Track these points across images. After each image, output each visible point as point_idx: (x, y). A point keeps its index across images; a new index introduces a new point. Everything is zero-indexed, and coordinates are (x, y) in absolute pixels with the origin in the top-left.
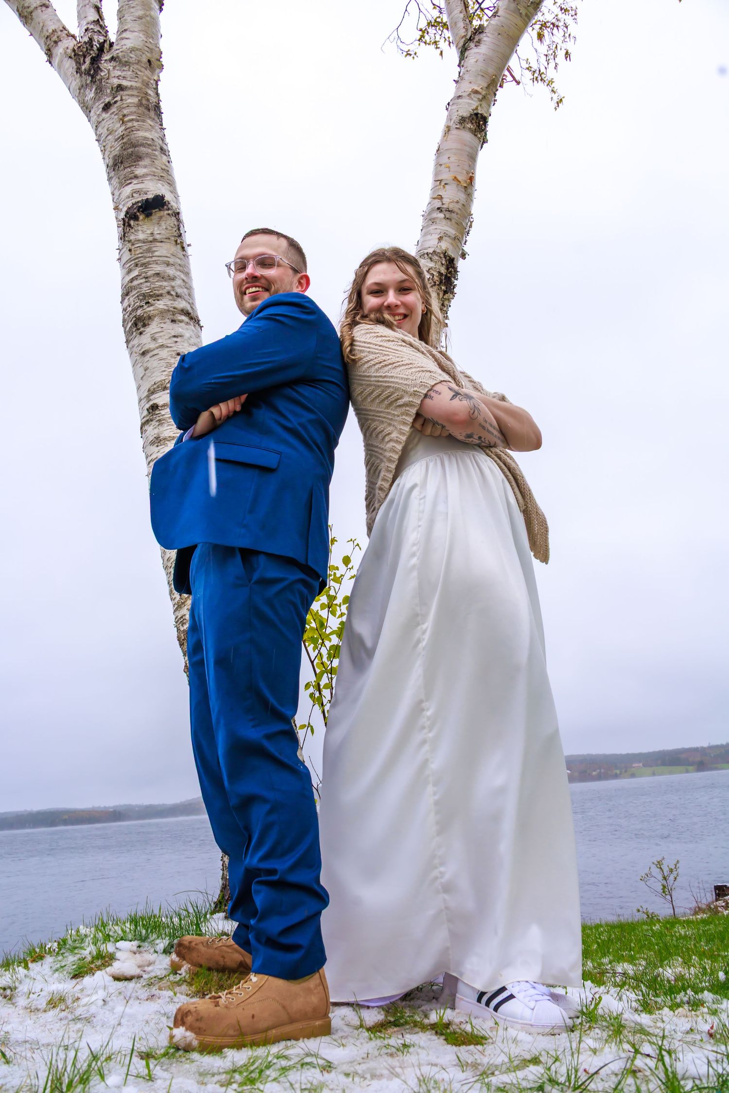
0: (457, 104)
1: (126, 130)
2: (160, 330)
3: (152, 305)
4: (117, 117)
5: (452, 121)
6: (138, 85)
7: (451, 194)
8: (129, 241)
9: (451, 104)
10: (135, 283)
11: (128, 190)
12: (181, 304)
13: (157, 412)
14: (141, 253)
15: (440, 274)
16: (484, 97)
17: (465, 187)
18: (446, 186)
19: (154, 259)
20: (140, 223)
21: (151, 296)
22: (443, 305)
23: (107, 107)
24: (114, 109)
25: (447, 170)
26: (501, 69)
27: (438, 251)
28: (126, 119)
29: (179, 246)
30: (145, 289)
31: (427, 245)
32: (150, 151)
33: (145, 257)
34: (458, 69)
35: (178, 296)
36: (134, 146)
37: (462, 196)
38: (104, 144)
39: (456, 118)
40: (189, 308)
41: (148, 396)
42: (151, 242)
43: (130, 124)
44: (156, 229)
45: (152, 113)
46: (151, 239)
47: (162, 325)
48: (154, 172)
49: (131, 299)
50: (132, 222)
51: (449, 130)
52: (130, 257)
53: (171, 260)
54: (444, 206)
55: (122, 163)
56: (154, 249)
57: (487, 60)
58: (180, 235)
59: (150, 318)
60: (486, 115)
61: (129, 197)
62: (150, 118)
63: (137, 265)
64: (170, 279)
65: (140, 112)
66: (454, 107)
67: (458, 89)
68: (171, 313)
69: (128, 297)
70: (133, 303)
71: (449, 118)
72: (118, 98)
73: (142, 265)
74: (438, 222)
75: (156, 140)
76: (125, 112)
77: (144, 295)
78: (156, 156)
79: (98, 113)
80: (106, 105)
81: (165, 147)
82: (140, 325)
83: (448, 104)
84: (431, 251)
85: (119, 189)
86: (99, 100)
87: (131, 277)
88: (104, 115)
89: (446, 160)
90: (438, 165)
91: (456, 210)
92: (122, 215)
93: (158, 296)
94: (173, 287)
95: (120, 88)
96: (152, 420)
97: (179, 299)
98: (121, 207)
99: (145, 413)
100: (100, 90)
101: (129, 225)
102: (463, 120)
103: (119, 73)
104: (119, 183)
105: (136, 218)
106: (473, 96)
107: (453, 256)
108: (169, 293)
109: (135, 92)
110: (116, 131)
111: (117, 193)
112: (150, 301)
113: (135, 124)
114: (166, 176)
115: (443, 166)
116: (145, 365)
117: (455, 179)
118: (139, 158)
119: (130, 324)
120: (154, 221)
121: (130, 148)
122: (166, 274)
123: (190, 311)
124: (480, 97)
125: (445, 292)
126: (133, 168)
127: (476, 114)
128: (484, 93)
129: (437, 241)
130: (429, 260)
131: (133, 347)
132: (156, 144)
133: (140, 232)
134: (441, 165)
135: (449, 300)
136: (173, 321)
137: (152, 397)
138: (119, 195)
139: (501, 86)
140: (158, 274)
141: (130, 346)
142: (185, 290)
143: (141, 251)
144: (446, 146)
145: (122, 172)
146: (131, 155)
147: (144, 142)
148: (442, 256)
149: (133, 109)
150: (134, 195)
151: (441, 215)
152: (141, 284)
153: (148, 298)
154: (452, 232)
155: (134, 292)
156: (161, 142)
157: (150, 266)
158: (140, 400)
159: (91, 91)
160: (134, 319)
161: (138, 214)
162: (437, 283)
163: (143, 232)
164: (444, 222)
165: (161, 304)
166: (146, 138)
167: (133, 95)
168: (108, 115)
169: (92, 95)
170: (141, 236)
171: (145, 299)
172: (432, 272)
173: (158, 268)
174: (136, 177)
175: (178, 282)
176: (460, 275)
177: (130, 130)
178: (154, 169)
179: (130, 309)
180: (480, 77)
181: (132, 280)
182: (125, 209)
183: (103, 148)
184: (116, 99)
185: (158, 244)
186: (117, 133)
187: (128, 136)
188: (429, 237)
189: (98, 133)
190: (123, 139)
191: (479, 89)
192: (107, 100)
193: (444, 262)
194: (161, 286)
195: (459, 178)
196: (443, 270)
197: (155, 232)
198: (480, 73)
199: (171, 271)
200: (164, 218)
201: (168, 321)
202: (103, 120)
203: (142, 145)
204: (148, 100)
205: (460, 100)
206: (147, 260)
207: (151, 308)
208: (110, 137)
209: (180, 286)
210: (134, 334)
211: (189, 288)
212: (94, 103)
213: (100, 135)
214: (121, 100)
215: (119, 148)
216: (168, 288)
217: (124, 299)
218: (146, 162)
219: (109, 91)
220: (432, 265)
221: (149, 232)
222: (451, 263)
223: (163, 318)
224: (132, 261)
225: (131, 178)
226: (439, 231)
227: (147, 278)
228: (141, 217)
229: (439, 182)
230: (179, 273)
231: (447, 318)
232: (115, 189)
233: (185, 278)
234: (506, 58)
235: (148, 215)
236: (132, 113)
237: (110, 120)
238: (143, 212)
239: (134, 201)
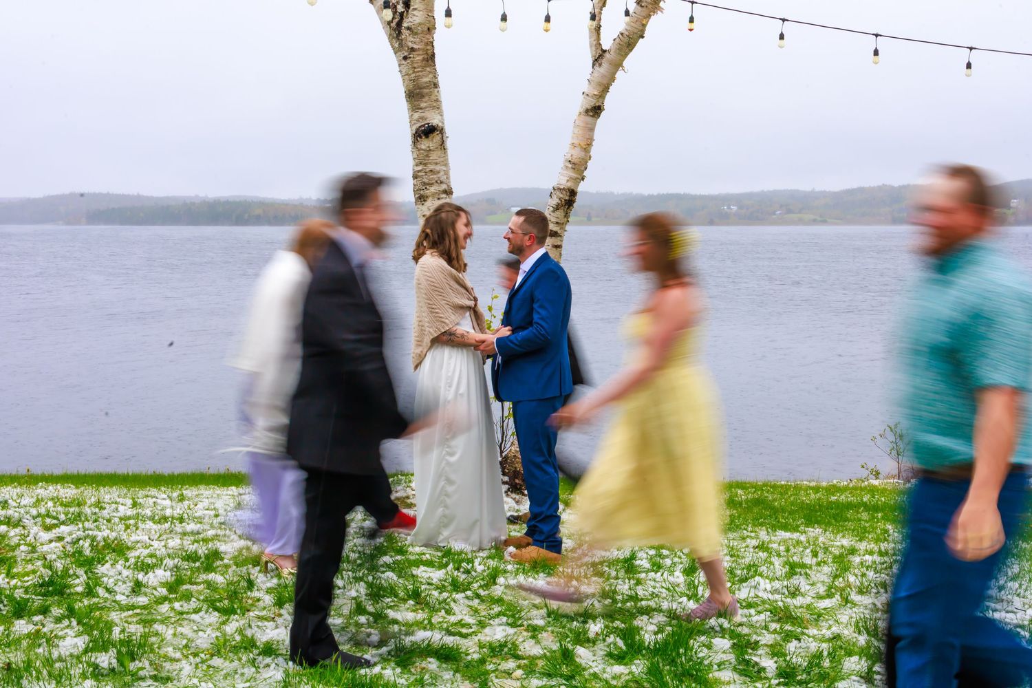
0: (586, 99)
1: (415, 77)
2: (431, 204)
3: (428, 189)
4: (411, 66)
6: (424, 45)
7: (577, 152)
8: (417, 147)
10: (420, 174)
11: (417, 115)
12: (444, 187)
14: (423, 157)
15: (567, 200)
16: (601, 96)
17: (585, 150)
18: (575, 147)
19: (429, 161)
20: (423, 140)
22: (568, 213)
23: (405, 58)
24: (409, 61)
25: (577, 138)
27: (567, 187)
29: (443, 151)
30: (424, 179)
31: (560, 183)
32: (428, 89)
33: (425, 160)
35: (442, 182)
36: (420, 87)
37: (584, 155)
39: (584, 108)
40: (447, 187)
42: (428, 151)
43: (418, 74)
44: (431, 143)
45: (430, 61)
46: (428, 149)
47: (433, 202)
49: (418, 181)
50: (418, 138)
51: (580, 114)
52: (417, 156)
53: (439, 160)
54: (573, 160)
55: (413, 95)
56: (430, 155)
57: (603, 76)
59: (427, 197)
60: (601, 105)
61: (418, 120)
62: (429, 65)
63: (421, 163)
64: (438, 172)
65: (423, 64)
69: (416, 179)
72: (412, 55)
73: (424, 164)
74: (569, 169)
75: (431, 79)
76: (416, 65)
77: (424, 183)
78: (431, 92)
79: (401, 57)
80: (405, 56)
82: (422, 198)
83: (583, 94)
84: (563, 187)
86: (401, 50)
87: (418, 168)
89: (577, 133)
90: (574, 133)
91: (581, 164)
93: (431, 183)
94: (440, 177)
95: (412, 48)
97: (443, 184)
98: (413, 122)
100: (401, 45)
101: (417, 140)
102: (587, 110)
103: (412, 39)
105: (421, 136)
106: (595, 97)
107: (575, 188)
108: (437, 181)
109: (421, 52)
111: (411, 116)
112: (427, 187)
113: (420, 74)
114: (437, 104)
117: (580, 144)
118: (423, 96)
119: (417, 195)
120: (430, 138)
121: (418, 88)
122: (436, 170)
123: (448, 189)
124: (598, 97)
125: (569, 208)
126: (419, 102)
127: (596, 106)
128: (600, 94)
129: (568, 182)
130: (561, 193)
132: (432, 82)
133: (423, 145)
140: (431, 170)
142: (446, 175)
143: (423, 155)
145: (414, 101)
146: (418, 93)
148: (568, 190)
149: (420, 64)
151: (571, 165)
152: (422, 175)
153: (427, 185)
154: (576, 177)
155: (419, 178)
156: (434, 79)
157: (428, 165)
159: (397, 42)
160: (419, 194)
161: (422, 133)
162: (565, 205)
164: (571, 170)
165: (433, 189)
166: (426, 83)
167: (419, 54)
168: (406, 62)
169: (397, 44)
170: (423, 147)
171: (424, 185)
172: (561, 200)
173: (432, 167)
174: (421, 109)
175: (442, 173)
177: (418, 77)
179: (418, 186)
181: (418, 170)
182: (415, 128)
184: (409, 55)
185: (432, 152)
186: (411, 76)
187: (416, 80)
188: (563, 178)
189: (400, 68)
190: (414, 81)
191: (596, 92)
192: (405, 53)
193: (569, 193)
194: (433, 178)
195: (583, 144)
196: (569, 198)
197: (431, 145)
198: (599, 84)
199: (439, 167)
200: (435, 136)
201: (436, 199)
202: (403, 62)
204: (428, 54)
207: (428, 191)
208: (407, 76)
210: (420, 201)
212: (398, 50)
213: (402, 70)
214: (413, 57)
215: (412, 86)
216: (436, 178)
217: (414, 179)
218: (426, 99)
219: (406, 48)
220: (562, 195)
221: (427, 145)
222: (573, 193)
223: (433, 197)
224: (419, 159)
225: (419, 108)
226: (568, 175)
227: (426, 172)
228: (423, 137)
229: (572, 146)
230: (442, 167)
231: (569, 218)
233: (446, 167)
235: (427, 135)
236: (419, 67)
237: (406, 66)
238: (424, 135)
239: (421, 124)
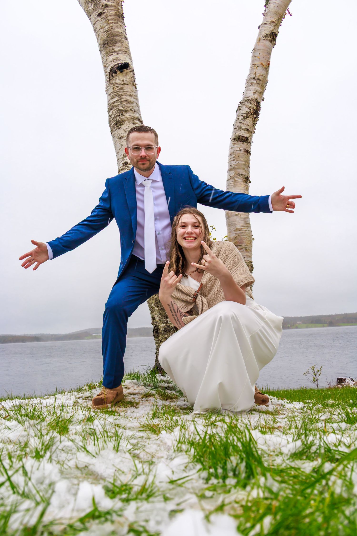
0: (264, 27)
1: (109, 27)
2: (128, 127)
3: (124, 115)
4: (105, 20)
5: (262, 36)
6: (115, 4)
7: (260, 71)
8: (112, 83)
9: (261, 26)
10: (116, 104)
11: (111, 58)
12: (136, 115)
13: (128, 166)
14: (118, 90)
15: (254, 110)
16: (276, 24)
17: (266, 68)
18: (258, 67)
19: (124, 93)
20: (118, 75)
21: (123, 111)
22: (254, 123)
23: (100, 15)
24: (103, 16)
25: (258, 59)
26: (285, 11)
27: (253, 99)
28: (109, 22)
29: (134, 86)
30: (120, 107)
31: (248, 95)
32: (121, 38)
33: (120, 92)
34: (265, 8)
35: (135, 111)
36: (114, 36)
37: (264, 72)
38: (98, 33)
39: (263, 34)
40: (139, 117)
41: (123, 158)
42: (123, 84)
43: (111, 25)
44: (125, 78)
45: (121, 18)
46: (122, 83)
47: (129, 125)
48: (123, 50)
49: (113, 112)
50: (114, 75)
51: (260, 40)
52: (112, 91)
53: (131, 94)
54: (257, 77)
55: (108, 44)
56: (124, 88)
57: (279, 6)
58: (135, 81)
59: (123, 121)
60: (276, 33)
61: (112, 62)
62: (120, 21)
63: (116, 96)
64: (131, 103)
65: (116, 18)
66: (263, 28)
67: (264, 19)
68: (132, 119)
69: (112, 110)
70: (115, 114)
71: (260, 34)
72: (106, 11)
73: (119, 95)
74: (253, 85)
75: (123, 32)
76: (109, 18)
77: (120, 110)
78: (123, 41)
79: (95, 17)
80: (99, 14)
81: (126, 36)
82: (118, 124)
83: (260, 26)
84: (250, 98)
85: (107, 56)
86: (96, 10)
87: (113, 101)
88: (98, 18)
89: (258, 55)
90: (254, 56)
91: (262, 79)
92: (108, 70)
93: (127, 111)
94: (133, 107)
95: (106, 6)
96: (125, 169)
97: (135, 113)
98: (107, 65)
99: (122, 165)
100: (96, 5)
101: (113, 76)
102: (266, 36)
104: (107, 54)
105: (116, 73)
106: (272, 24)
107: (259, 101)
108: (131, 110)
109: (113, 8)
110: (104, 27)
111: (105, 58)
112: (123, 113)
113: (114, 25)
114: (127, 51)
115: (256, 58)
116: (121, 143)
117: (262, 64)
118: (116, 42)
119: (113, 124)
120: (124, 75)
121: (112, 37)
122: (130, 101)
123: (140, 118)
124: (275, 24)
125: (255, 118)
126: (113, 47)
127: (273, 33)
128: (276, 22)
129: (253, 94)
130: (249, 103)
131: (115, 134)
132: (123, 35)
133: (118, 80)
134: (255, 57)
135: (256, 121)
136: (133, 123)
137: (125, 159)
138: (107, 60)
139: (284, 18)
140: (126, 100)
141: (113, 133)
142: (137, 108)
143: (118, 89)
144: (258, 48)
145: (108, 49)
146: (112, 40)
147: (118, 34)
148: (255, 101)
149: (113, 17)
150: (114, 61)
151: (255, 82)
152: (119, 105)
153: (122, 112)
154: (259, 89)
155: (115, 109)
156: (124, 33)
157: (122, 96)
158: (118, 159)
159: (91, 5)
160: (116, 121)
161: (117, 71)
162: (252, 114)
163: (119, 79)
164: (256, 85)
165: (128, 115)
166: (119, 32)
167: (112, 10)
168: (100, 19)
169: (92, 7)
170: (118, 82)
171: (121, 112)
172: (250, 108)
173: (126, 98)
174: (115, 52)
175: (135, 104)
176: (261, 110)
177: (111, 28)
178: (123, 48)
179: (114, 116)
180: (275, 15)
181: (114, 102)
182: (110, 67)
183: (97, 35)
184: (104, 11)
185: (126, 86)
186: (105, 28)
187: (110, 30)
188: (249, 92)
189: (95, 27)
190: (108, 32)
191: (274, 20)
192: (100, 11)
193: (256, 104)
194: (127, 106)
195: (264, 64)
196: (255, 108)
197: (124, 80)
198: (276, 13)
199: (132, 99)
200: (128, 73)
201: (131, 123)
202: (98, 21)
203: (117, 36)
204: (119, 12)
205: (265, 26)
206: (121, 93)
207: (124, 117)
208: (101, 30)
209: (135, 106)
210: (116, 128)
211: (138, 107)
212: (93, 12)
213: (96, 28)
214: (107, 12)
215: (106, 36)
216: (131, 107)
217: (110, 111)
218: (119, 44)
219: (101, 7)
220: (250, 105)
221: (122, 80)
222: (258, 104)
223: (129, 122)
224: (114, 93)
225: (112, 52)
226: (254, 89)
227: (121, 102)
228: (118, 72)
229: (254, 66)
230: (135, 100)
231: (255, 129)
232: (104, 56)
233: (137, 102)
234: (287, 5)
235: (122, 72)
236: (112, 19)
237: (101, 22)
238: (119, 70)
239: (114, 64)
